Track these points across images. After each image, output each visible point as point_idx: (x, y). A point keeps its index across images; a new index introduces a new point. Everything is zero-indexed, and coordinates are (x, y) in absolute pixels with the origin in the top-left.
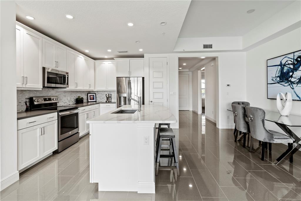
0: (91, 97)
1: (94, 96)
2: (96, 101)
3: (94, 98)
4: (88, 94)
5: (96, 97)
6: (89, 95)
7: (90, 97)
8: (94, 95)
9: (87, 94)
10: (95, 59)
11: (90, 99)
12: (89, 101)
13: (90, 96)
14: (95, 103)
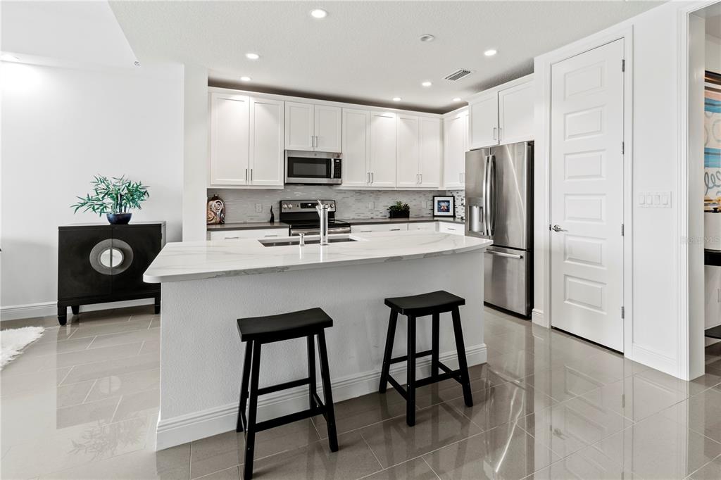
0: (443, 204)
1: (448, 202)
2: (454, 216)
3: (448, 207)
4: (434, 197)
5: (454, 205)
6: (437, 199)
7: (438, 204)
8: (451, 199)
9: (432, 199)
10: (441, 111)
11: (440, 210)
12: (436, 213)
13: (439, 202)
14: (451, 219)
